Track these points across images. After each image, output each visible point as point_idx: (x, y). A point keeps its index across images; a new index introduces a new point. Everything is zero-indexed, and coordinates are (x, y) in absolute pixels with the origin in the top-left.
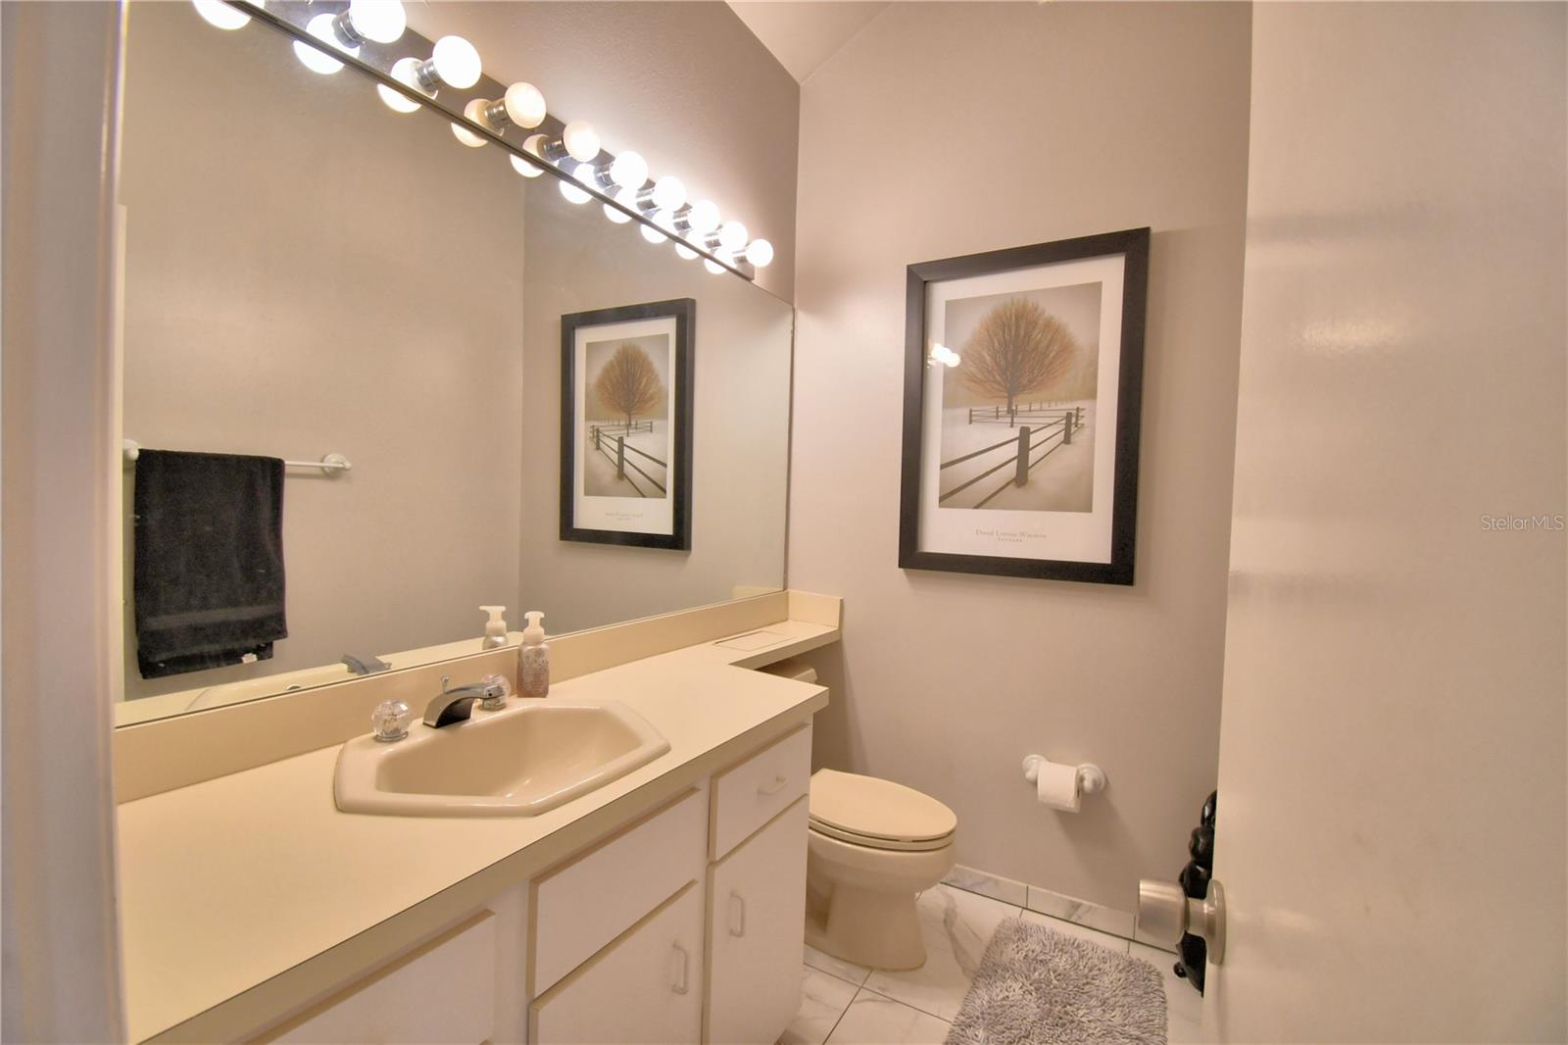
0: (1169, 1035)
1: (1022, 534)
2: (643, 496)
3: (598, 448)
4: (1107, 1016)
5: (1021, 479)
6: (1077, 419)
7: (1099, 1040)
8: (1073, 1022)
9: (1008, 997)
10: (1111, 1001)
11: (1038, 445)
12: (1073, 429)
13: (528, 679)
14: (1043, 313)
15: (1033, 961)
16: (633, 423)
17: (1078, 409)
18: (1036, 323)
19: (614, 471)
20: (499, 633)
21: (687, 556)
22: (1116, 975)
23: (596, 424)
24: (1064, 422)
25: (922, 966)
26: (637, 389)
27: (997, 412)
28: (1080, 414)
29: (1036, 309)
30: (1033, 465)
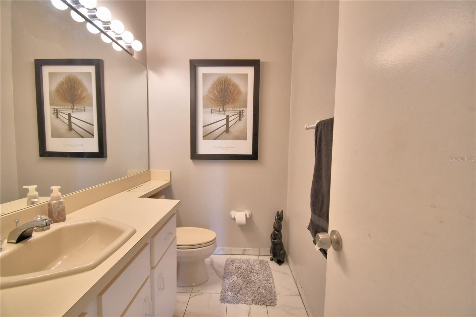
0: (273, 277)
1: (228, 147)
2: (83, 137)
3: (58, 117)
4: (259, 277)
5: (227, 131)
6: (242, 113)
7: (259, 284)
8: (251, 281)
9: (233, 280)
10: (259, 273)
11: (232, 121)
12: (241, 116)
13: (55, 215)
14: (232, 81)
15: (238, 268)
16: (75, 107)
17: (242, 110)
18: (230, 84)
19: (67, 127)
20: (35, 197)
21: (106, 160)
22: (258, 265)
23: (56, 107)
24: (239, 114)
25: (208, 280)
26: (77, 94)
27: (220, 110)
28: (243, 112)
29: (230, 79)
30: (230, 127)
